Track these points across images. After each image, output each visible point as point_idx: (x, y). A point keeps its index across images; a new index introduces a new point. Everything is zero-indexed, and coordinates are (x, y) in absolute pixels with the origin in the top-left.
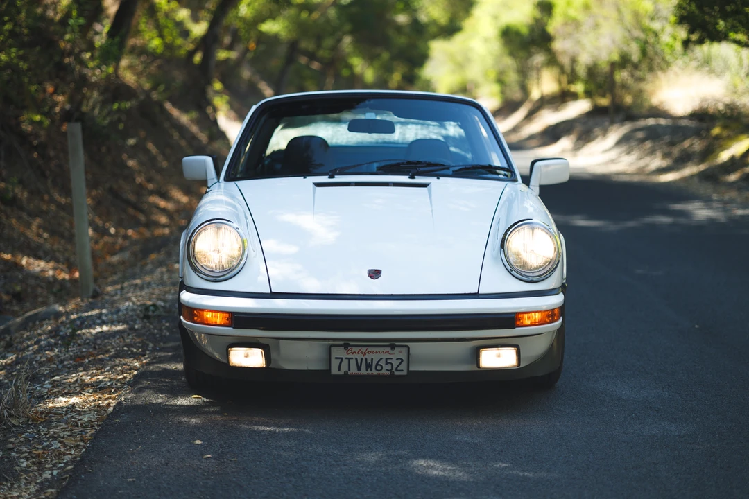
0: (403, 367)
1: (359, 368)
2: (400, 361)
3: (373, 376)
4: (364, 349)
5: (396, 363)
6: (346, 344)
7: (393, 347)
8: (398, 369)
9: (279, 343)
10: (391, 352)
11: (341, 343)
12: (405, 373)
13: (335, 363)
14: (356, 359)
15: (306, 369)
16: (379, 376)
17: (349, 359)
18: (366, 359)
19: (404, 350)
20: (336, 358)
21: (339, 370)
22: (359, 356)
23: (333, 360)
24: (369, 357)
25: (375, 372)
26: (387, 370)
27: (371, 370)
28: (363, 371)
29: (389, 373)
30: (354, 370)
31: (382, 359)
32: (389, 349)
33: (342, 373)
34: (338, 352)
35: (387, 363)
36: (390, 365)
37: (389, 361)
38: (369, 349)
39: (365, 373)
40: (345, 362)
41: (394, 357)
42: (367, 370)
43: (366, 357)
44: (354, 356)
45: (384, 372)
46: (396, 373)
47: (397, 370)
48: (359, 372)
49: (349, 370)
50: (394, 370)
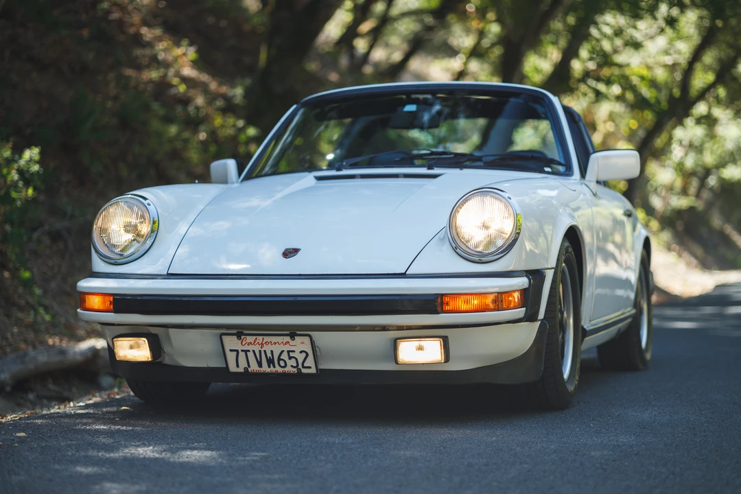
0: (310, 362)
1: (260, 364)
2: (304, 355)
3: (277, 374)
4: (260, 338)
5: (301, 357)
6: (240, 332)
7: (293, 336)
8: (305, 365)
9: (168, 332)
10: (292, 343)
11: (235, 331)
12: (313, 371)
13: (231, 357)
14: (254, 351)
15: (205, 366)
16: (285, 375)
17: (246, 352)
18: (265, 351)
19: (307, 340)
20: (231, 350)
21: (238, 366)
22: (257, 348)
23: (228, 354)
24: (268, 348)
25: (280, 370)
26: (292, 366)
27: (274, 367)
28: (265, 368)
29: (295, 370)
30: (254, 367)
31: (283, 351)
32: (287, 339)
33: (241, 370)
34: (231, 342)
35: (290, 358)
36: (293, 360)
37: (291, 354)
38: (267, 339)
39: (268, 370)
40: (242, 355)
41: (298, 349)
42: (269, 367)
43: (264, 349)
44: (251, 348)
45: (289, 369)
46: (304, 371)
47: (303, 367)
48: (261, 369)
49: (249, 366)
50: (300, 366)
